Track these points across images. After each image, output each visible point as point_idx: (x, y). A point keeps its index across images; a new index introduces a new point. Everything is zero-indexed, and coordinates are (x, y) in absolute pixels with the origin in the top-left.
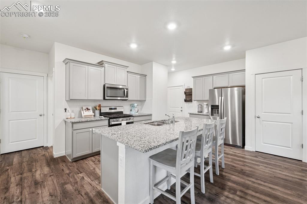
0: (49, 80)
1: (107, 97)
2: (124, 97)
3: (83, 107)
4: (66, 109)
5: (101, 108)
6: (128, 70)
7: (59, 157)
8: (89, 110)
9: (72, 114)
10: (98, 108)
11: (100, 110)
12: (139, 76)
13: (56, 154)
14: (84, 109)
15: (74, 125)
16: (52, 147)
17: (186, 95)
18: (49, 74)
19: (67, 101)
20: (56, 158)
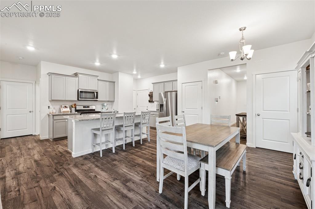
0: (37, 86)
1: (80, 98)
2: (94, 98)
3: (62, 106)
4: (49, 107)
5: (77, 106)
6: (99, 78)
7: (44, 140)
8: (67, 107)
9: (54, 110)
10: (73, 106)
11: (76, 108)
12: (108, 83)
13: (42, 138)
14: (63, 107)
15: (54, 117)
16: (39, 135)
17: (150, 97)
18: (37, 82)
19: (50, 101)
20: (42, 140)
